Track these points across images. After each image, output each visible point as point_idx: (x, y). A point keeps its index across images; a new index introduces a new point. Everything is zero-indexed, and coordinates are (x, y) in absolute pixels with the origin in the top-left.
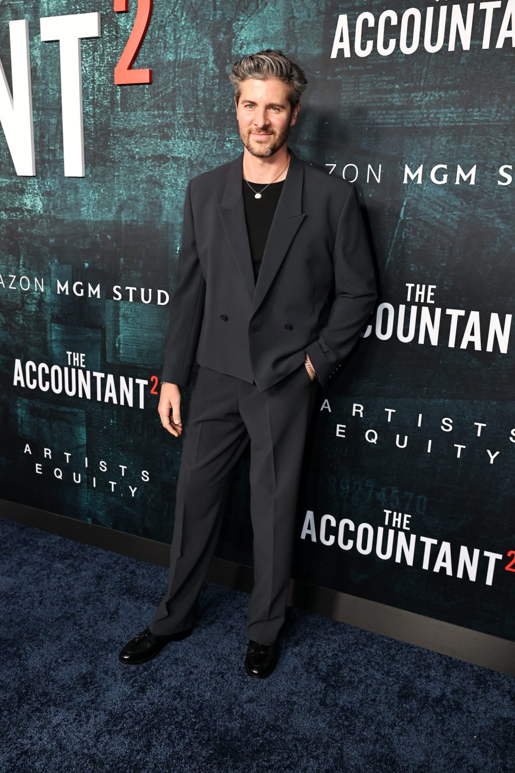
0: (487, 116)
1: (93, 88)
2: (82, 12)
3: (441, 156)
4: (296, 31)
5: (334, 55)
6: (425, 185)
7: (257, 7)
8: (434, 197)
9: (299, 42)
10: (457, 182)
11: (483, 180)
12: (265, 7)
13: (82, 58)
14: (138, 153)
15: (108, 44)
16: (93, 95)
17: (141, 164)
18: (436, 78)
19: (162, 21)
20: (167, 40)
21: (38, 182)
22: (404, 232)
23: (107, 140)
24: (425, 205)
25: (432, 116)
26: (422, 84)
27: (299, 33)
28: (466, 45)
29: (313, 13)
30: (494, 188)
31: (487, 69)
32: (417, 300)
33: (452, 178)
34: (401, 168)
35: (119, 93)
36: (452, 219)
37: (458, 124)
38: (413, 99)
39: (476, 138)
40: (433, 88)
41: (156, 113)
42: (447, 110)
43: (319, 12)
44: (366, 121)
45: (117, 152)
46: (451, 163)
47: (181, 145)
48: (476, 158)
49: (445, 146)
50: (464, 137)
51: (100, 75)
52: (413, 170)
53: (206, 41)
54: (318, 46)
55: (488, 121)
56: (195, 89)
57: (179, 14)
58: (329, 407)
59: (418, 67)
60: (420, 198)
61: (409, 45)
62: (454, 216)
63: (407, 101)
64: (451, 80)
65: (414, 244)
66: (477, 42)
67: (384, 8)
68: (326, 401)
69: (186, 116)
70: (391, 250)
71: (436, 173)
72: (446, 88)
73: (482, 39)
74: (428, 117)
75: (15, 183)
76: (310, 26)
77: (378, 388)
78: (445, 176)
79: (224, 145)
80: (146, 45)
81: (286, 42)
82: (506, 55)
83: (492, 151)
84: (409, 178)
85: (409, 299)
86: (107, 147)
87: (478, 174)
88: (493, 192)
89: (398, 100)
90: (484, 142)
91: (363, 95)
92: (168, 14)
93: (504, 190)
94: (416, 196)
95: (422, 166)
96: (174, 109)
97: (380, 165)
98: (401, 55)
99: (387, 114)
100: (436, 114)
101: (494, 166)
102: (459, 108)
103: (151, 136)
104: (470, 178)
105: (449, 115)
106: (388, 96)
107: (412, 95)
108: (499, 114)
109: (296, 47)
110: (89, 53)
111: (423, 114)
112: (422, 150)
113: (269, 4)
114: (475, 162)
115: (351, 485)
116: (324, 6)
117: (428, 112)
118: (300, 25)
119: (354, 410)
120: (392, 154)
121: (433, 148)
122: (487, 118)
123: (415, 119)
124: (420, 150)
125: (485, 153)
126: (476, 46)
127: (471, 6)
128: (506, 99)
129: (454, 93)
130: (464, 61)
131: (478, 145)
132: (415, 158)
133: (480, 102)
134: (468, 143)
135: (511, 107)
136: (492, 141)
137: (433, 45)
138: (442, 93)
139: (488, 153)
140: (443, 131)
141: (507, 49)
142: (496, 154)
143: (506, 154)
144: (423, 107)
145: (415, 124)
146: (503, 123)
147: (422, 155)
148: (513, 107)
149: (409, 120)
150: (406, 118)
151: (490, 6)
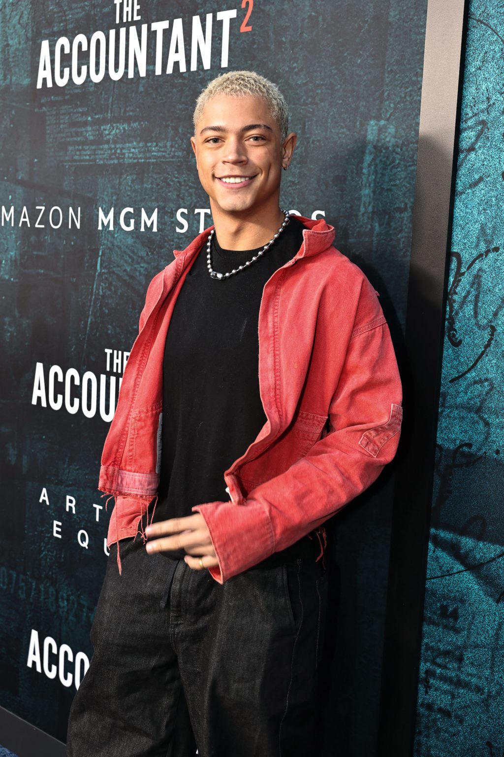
0: (163, 152)
3: (128, 198)
4: (11, 60)
5: (39, 86)
6: (116, 231)
8: (124, 245)
9: (13, 71)
10: (143, 229)
11: (163, 226)
18: (120, 108)
22: (101, 287)
24: (117, 255)
25: (118, 151)
26: (109, 115)
27: (13, 62)
28: (143, 74)
29: (23, 40)
30: (173, 235)
31: (160, 98)
32: (115, 370)
33: (138, 224)
34: (96, 210)
36: (140, 271)
37: (140, 161)
38: (102, 133)
39: (155, 177)
40: (115, 120)
42: (130, 145)
43: (27, 39)
44: (67, 158)
46: (137, 207)
48: (156, 200)
49: (131, 186)
50: (146, 175)
52: (106, 214)
54: (27, 75)
55: (164, 157)
58: (46, 499)
59: (106, 96)
60: (112, 247)
61: (97, 72)
62: (142, 270)
63: (98, 135)
64: (132, 111)
65: (110, 302)
66: (151, 67)
67: (77, 32)
68: (44, 491)
70: (91, 309)
71: (125, 218)
72: (127, 120)
73: (154, 64)
74: (116, 152)
76: (21, 54)
77: (87, 477)
78: (132, 221)
81: (3, 72)
82: (176, 81)
83: (170, 192)
84: (103, 224)
85: (108, 369)
87: (159, 220)
88: (173, 241)
89: (90, 133)
90: (163, 182)
91: (63, 128)
93: (182, 238)
94: (109, 245)
95: (113, 209)
97: (79, 208)
98: (91, 84)
99: (83, 149)
100: (121, 149)
101: (172, 210)
102: (140, 142)
104: (152, 223)
105: (133, 150)
106: (83, 129)
107: (102, 128)
108: (173, 149)
109: (11, 77)
111: (110, 149)
112: (113, 191)
114: (156, 205)
115: (68, 600)
116: (30, 32)
117: (115, 147)
118: (13, 53)
119: (68, 504)
120: (88, 195)
121: (121, 188)
122: (164, 154)
123: (105, 155)
124: (110, 190)
125: (164, 195)
126: (150, 72)
127: (144, 27)
128: (178, 131)
129: (135, 125)
130: (141, 89)
131: (158, 185)
132: (107, 200)
133: (158, 135)
134: (149, 183)
135: (183, 141)
136: (168, 180)
137: (116, 72)
138: (126, 126)
139: (166, 195)
140: (128, 169)
141: (175, 74)
142: (173, 195)
143: (181, 195)
144: (111, 142)
145: (105, 160)
146: (177, 160)
147: (112, 197)
148: (185, 141)
149: (100, 156)
150: (98, 154)
151: (159, 27)
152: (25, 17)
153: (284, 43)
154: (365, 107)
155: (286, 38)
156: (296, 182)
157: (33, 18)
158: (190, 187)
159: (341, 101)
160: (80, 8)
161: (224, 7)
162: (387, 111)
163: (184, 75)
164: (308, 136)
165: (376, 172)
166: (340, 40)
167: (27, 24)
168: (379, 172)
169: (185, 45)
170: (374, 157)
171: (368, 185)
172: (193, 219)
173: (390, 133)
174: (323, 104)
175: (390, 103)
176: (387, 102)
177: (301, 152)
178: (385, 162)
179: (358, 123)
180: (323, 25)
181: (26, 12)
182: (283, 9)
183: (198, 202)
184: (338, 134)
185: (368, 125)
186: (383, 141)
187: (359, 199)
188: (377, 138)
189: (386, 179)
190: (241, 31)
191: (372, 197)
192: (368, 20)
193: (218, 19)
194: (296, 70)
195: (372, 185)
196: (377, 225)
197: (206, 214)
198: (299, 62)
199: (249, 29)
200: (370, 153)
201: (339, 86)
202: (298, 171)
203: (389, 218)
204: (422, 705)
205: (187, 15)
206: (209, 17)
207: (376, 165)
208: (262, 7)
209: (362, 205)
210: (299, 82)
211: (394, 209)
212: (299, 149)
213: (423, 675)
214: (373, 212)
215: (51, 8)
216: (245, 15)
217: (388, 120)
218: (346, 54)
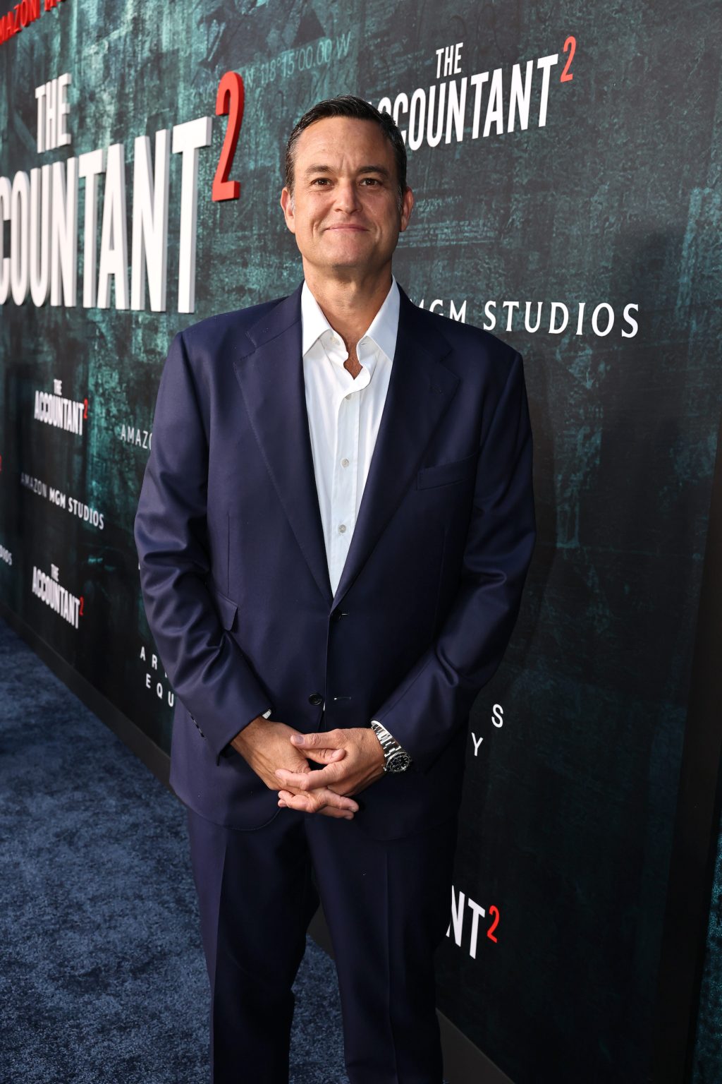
0: (475, 232)
1: (204, 206)
2: (202, 117)
3: (438, 288)
7: (310, 100)
12: (315, 99)
13: (199, 171)
14: (227, 283)
15: (215, 154)
16: (203, 215)
17: (228, 297)
18: (436, 180)
19: (249, 123)
20: (251, 145)
21: (166, 319)
23: (209, 269)
25: (432, 232)
26: (425, 189)
28: (460, 138)
31: (476, 166)
35: (219, 211)
37: (452, 243)
38: (417, 208)
39: (466, 263)
40: (431, 195)
41: (240, 234)
42: (443, 224)
45: (214, 285)
46: (446, 298)
47: (254, 274)
48: (465, 291)
49: (441, 274)
50: (457, 261)
51: (209, 191)
53: (276, 144)
55: (476, 238)
56: (266, 204)
57: (259, 113)
59: (423, 166)
61: (416, 137)
64: (447, 183)
66: (468, 130)
67: (398, 91)
69: (260, 237)
72: (442, 194)
73: (471, 125)
74: (429, 233)
75: (154, 319)
79: (282, 273)
80: (238, 153)
82: (492, 146)
83: (479, 280)
86: (207, 277)
87: (468, 313)
90: (473, 268)
92: (252, 114)
95: (423, 301)
96: (252, 230)
100: (435, 230)
101: (480, 303)
102: (453, 221)
103: (236, 264)
105: (446, 230)
108: (485, 229)
110: (202, 165)
111: (424, 229)
112: (425, 279)
113: (318, 95)
114: (465, 297)
117: (429, 227)
121: (432, 277)
122: (476, 234)
123: (419, 237)
124: (422, 279)
125: (473, 284)
126: (467, 135)
127: (464, 81)
128: (491, 207)
129: (450, 200)
130: (457, 156)
131: (468, 272)
132: (417, 290)
133: (471, 212)
134: (460, 269)
135: (495, 219)
136: (479, 267)
137: (434, 136)
138: (440, 201)
139: (476, 284)
140: (440, 253)
141: (492, 137)
142: (481, 285)
143: (491, 285)
144: (425, 220)
145: (418, 243)
146: (489, 241)
147: (423, 287)
148: (497, 218)
149: (414, 238)
150: (411, 236)
151: (479, 79)
152: (351, 77)
153: (606, 93)
154: (689, 171)
155: (608, 87)
156: (610, 267)
157: (359, 77)
158: (501, 275)
159: (663, 165)
160: (402, 62)
161: (546, 51)
162: (713, 176)
163: (501, 137)
164: (625, 209)
165: (696, 254)
166: (667, 86)
167: (353, 85)
168: (701, 254)
169: (504, 101)
170: (696, 235)
171: (687, 271)
172: (500, 312)
173: (714, 204)
174: (643, 168)
175: (717, 165)
176: (714, 164)
177: (617, 230)
178: (708, 242)
179: (680, 192)
180: (649, 68)
181: (352, 70)
182: (607, 50)
183: (507, 293)
184: (657, 206)
185: (691, 194)
186: (706, 214)
187: (676, 289)
188: (700, 211)
189: (708, 262)
190: (562, 81)
191: (690, 286)
192: (697, 60)
193: (539, 67)
194: (617, 126)
195: (691, 271)
196: (694, 322)
197: (514, 307)
198: (621, 116)
199: (570, 77)
200: (692, 231)
201: (662, 145)
202: (612, 254)
203: (708, 314)
204: (713, 938)
205: (507, 64)
206: (530, 64)
207: (697, 246)
208: (585, 50)
209: (679, 298)
210: (619, 142)
211: (715, 301)
212: (615, 226)
213: (716, 901)
214: (691, 306)
215: (376, 63)
216: (566, 60)
217: (713, 187)
218: (671, 104)
